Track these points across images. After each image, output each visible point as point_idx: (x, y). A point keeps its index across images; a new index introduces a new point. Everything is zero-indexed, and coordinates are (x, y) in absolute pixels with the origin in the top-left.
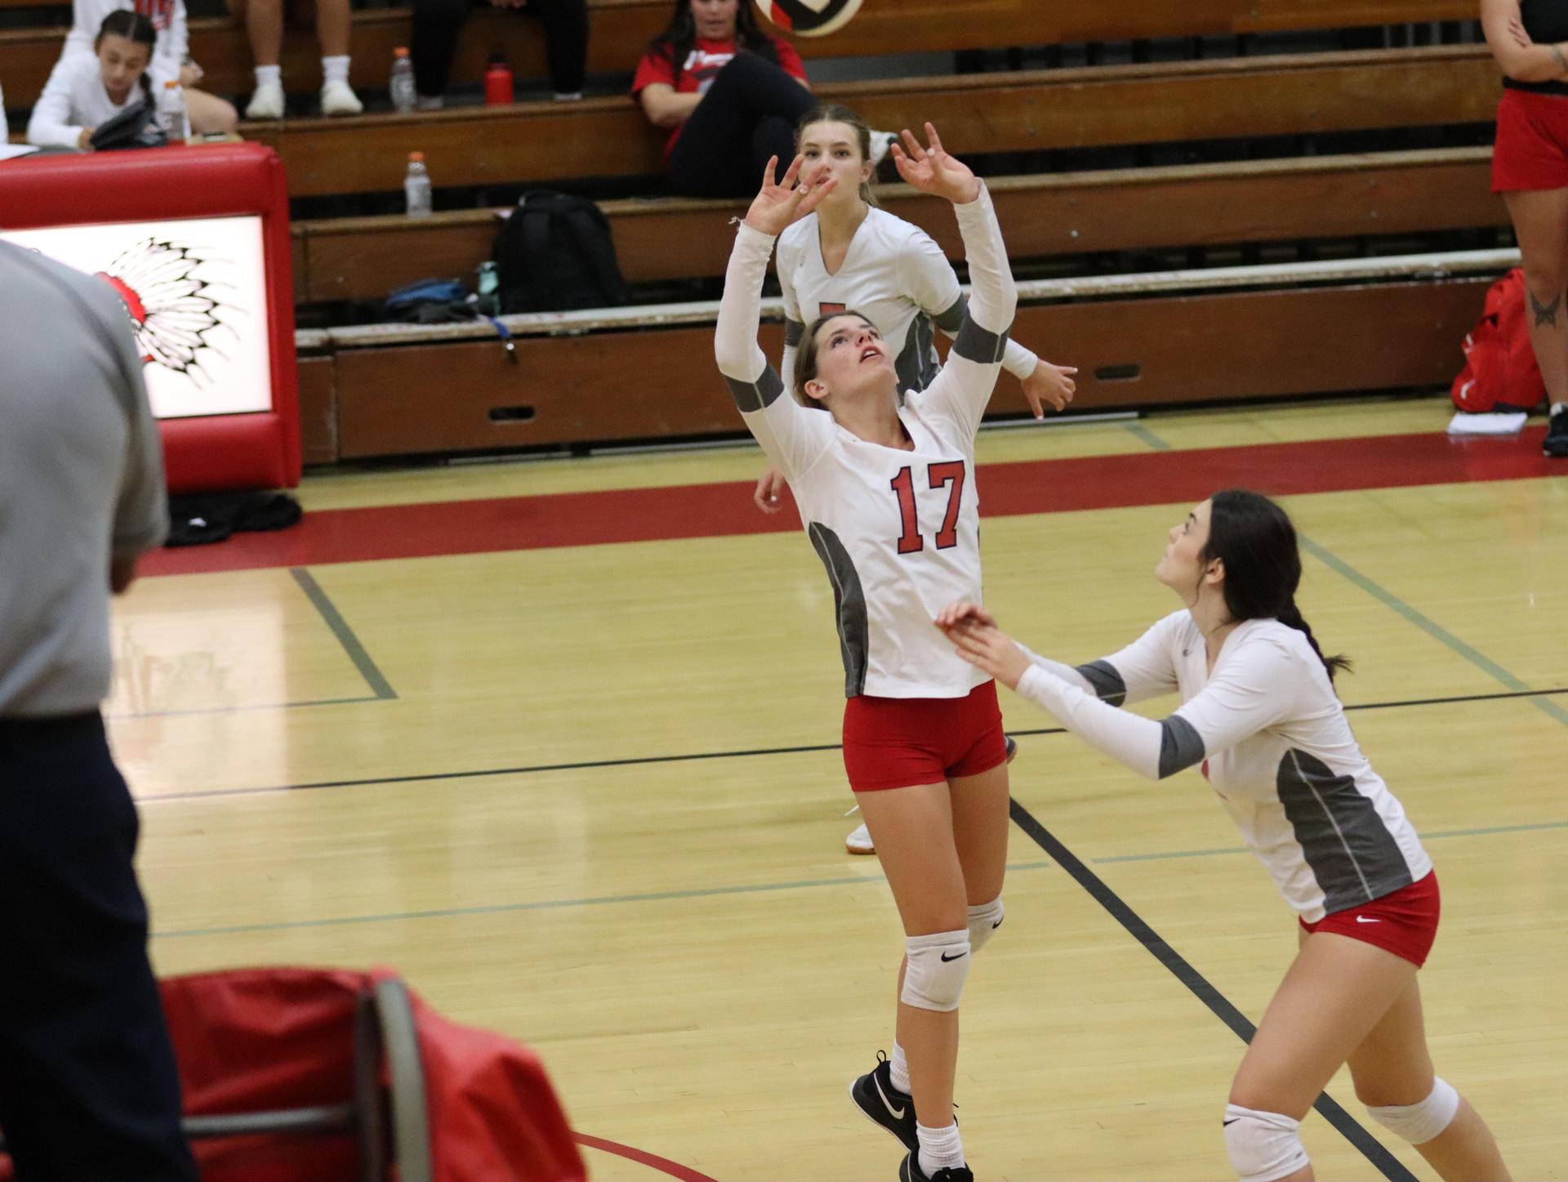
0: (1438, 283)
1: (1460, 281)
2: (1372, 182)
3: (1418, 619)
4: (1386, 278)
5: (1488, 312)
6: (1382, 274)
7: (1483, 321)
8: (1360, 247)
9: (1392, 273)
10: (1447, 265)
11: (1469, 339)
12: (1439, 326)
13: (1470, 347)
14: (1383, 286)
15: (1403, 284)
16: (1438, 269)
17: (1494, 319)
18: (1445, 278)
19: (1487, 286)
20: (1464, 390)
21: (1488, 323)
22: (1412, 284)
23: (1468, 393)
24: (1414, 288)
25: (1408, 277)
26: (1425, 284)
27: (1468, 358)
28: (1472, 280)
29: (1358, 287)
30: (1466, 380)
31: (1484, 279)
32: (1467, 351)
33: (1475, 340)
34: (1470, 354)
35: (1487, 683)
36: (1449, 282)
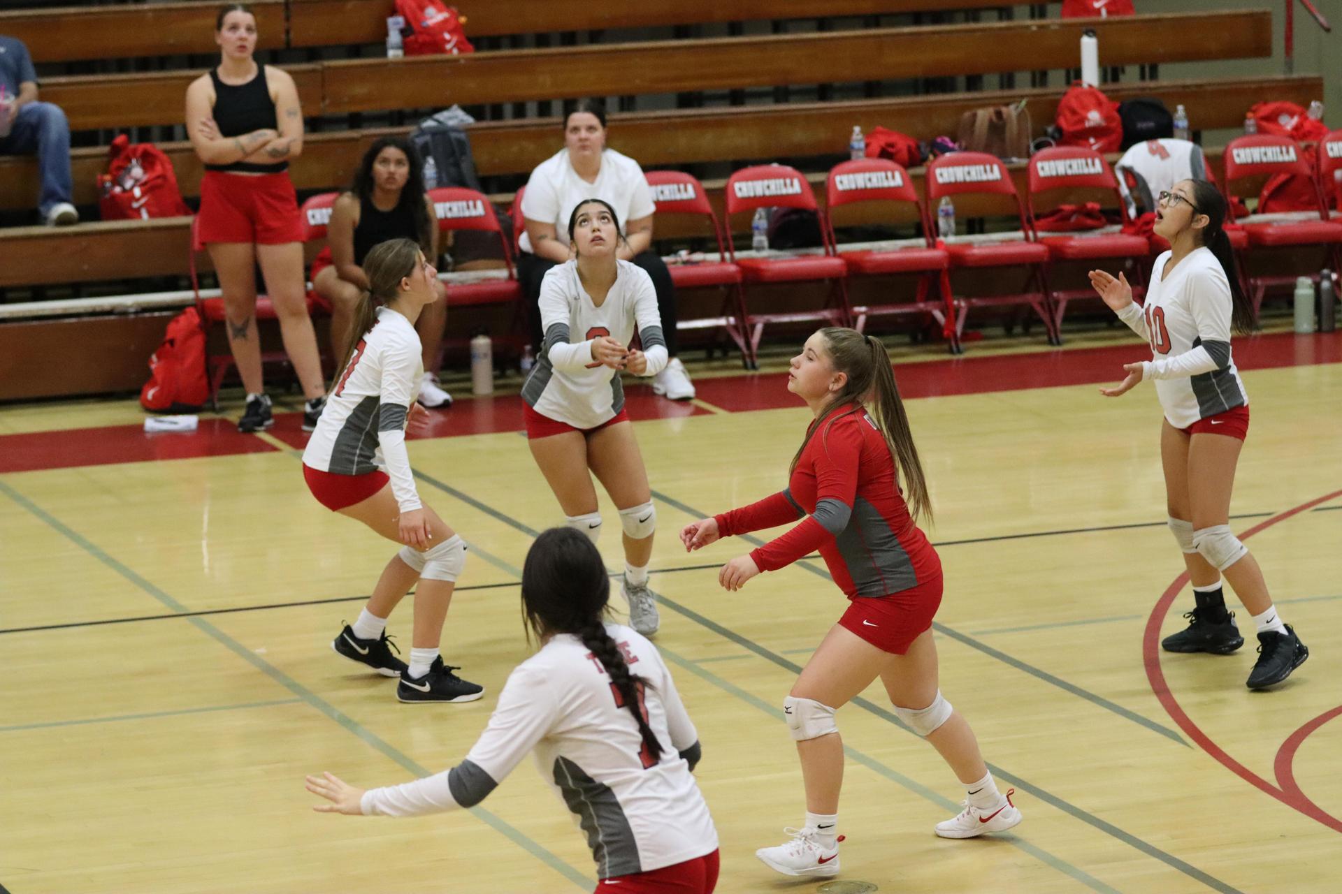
0: (132, 316)
1: (147, 315)
2: (84, 244)
3: (110, 561)
4: (93, 313)
5: (168, 337)
6: (90, 310)
7: (164, 344)
8: (76, 291)
9: (98, 309)
10: (139, 304)
11: (154, 358)
12: (132, 347)
13: (155, 362)
14: (92, 319)
15: (107, 318)
16: (131, 306)
17: (172, 342)
18: (136, 313)
19: (169, 319)
20: (150, 394)
21: (168, 346)
22: (112, 317)
23: (154, 396)
24: (114, 320)
25: (110, 312)
26: (123, 317)
27: (154, 373)
28: (156, 314)
29: (73, 320)
30: (153, 386)
31: (165, 314)
32: (153, 366)
33: (159, 358)
34: (156, 368)
35: (158, 607)
36: (141, 315)
